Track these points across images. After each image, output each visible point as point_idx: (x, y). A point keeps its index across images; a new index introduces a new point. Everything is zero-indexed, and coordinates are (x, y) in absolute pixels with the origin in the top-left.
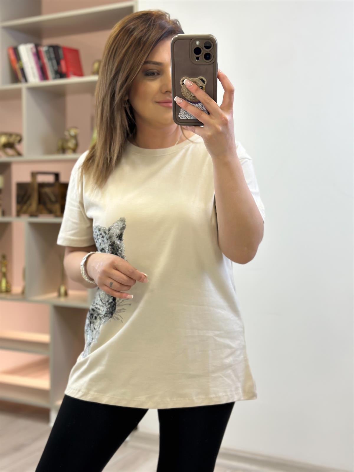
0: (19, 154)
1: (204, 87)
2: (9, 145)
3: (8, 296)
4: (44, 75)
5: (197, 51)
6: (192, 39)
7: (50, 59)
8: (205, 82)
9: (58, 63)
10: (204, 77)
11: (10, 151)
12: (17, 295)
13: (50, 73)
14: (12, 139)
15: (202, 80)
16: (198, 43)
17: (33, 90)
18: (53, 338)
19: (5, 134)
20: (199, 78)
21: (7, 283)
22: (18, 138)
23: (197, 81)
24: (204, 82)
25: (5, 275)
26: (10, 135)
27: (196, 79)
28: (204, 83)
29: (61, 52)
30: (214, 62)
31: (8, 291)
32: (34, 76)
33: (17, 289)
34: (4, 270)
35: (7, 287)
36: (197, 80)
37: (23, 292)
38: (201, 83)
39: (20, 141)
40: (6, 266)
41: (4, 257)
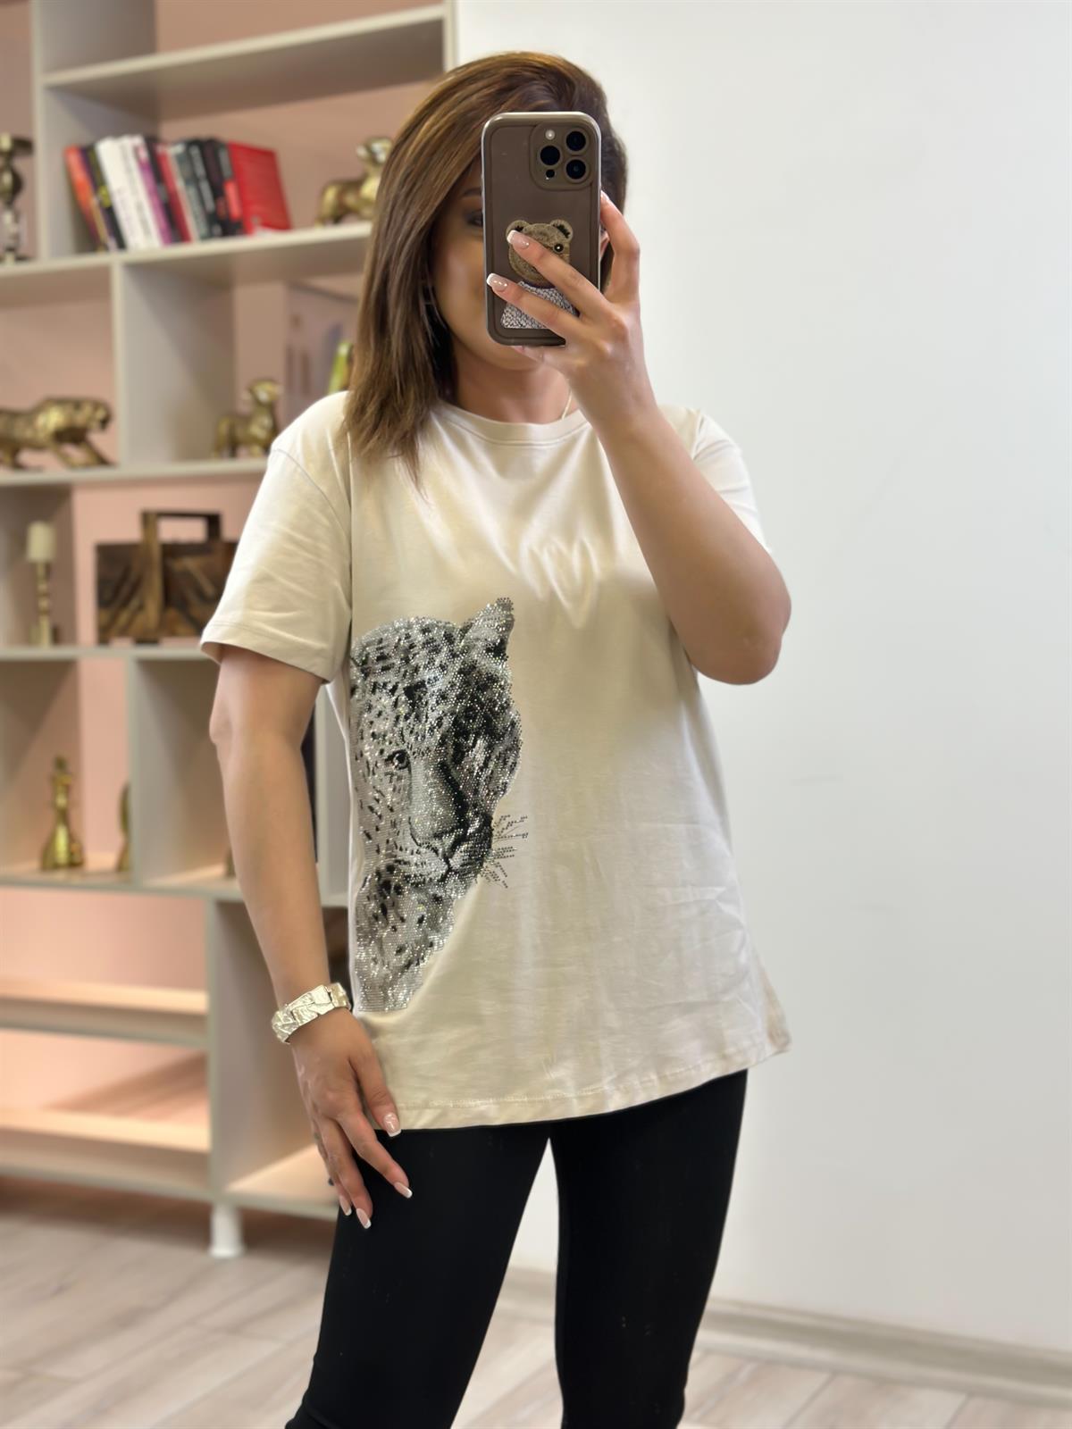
0: (102, 461)
1: (566, 246)
2: (72, 435)
3: (75, 878)
4: (174, 228)
5: (550, 155)
6: (535, 126)
7: (192, 180)
8: (569, 233)
9: (218, 192)
10: (565, 220)
11: (75, 453)
12: (102, 873)
13: (193, 222)
14: (80, 418)
15: (561, 228)
16: (550, 135)
17: (144, 271)
18: (217, 999)
19: (60, 402)
20: (552, 223)
21: (72, 839)
22: (100, 414)
23: (548, 232)
24: (566, 234)
25: (64, 817)
26: (77, 404)
27: (545, 227)
28: (567, 237)
29: (224, 158)
30: (591, 184)
31: (75, 863)
32: (147, 232)
33: (101, 857)
34: (61, 801)
35: (71, 853)
36: (548, 228)
37: (122, 866)
38: (558, 237)
39: (105, 422)
40: (68, 790)
41: (61, 764)
